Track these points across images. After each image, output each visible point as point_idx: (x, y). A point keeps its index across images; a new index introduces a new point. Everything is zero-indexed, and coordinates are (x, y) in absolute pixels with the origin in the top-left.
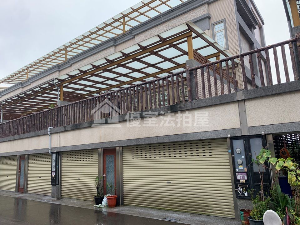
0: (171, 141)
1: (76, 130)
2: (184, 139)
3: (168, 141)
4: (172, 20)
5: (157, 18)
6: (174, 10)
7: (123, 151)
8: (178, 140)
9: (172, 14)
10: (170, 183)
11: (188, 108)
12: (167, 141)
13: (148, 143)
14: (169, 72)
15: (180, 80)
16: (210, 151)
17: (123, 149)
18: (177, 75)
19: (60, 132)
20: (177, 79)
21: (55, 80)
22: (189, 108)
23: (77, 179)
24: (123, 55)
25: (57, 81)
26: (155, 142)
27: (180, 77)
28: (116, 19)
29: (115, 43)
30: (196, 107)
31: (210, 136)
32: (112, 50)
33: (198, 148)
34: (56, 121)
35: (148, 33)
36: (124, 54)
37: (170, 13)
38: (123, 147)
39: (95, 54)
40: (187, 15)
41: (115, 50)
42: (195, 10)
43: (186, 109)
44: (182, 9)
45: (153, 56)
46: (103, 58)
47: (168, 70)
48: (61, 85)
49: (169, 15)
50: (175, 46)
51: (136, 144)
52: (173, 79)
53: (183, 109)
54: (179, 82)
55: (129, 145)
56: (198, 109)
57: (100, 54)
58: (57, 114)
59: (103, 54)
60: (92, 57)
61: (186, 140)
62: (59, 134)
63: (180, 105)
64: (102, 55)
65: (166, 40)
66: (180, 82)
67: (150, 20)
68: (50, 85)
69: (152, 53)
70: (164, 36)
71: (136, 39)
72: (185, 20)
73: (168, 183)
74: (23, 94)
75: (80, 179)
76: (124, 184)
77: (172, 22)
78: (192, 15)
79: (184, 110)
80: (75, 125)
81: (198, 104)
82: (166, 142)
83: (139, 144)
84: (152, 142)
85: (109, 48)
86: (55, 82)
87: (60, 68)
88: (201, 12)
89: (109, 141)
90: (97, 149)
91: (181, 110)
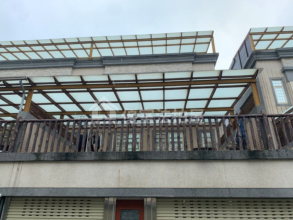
0: (251, 196)
1: (64, 162)
2: (272, 196)
3: (247, 196)
4: (154, 65)
5: (138, 57)
6: (159, 57)
8: (263, 196)
9: (156, 59)
11: (274, 158)
12: (245, 197)
13: (213, 196)
19: (20, 162)
22: (276, 158)
26: (226, 196)
28: (81, 41)
29: (75, 65)
30: (286, 158)
32: (69, 71)
34: (13, 142)
37: (154, 58)
38: (157, 198)
39: (39, 68)
40: (170, 65)
41: (72, 72)
42: (179, 64)
43: (271, 158)
44: (168, 58)
48: (32, 90)
53: (268, 158)
55: (178, 196)
56: (286, 161)
57: (48, 70)
58: (17, 130)
59: (52, 71)
61: (274, 197)
62: (16, 166)
63: (263, 152)
64: (50, 72)
71: (106, 69)
72: (168, 69)
77: (153, 66)
78: (176, 67)
79: (268, 159)
80: (64, 154)
81: (287, 155)
82: (243, 196)
83: (197, 196)
84: (221, 196)
85: (63, 68)
88: (186, 68)
89: (138, 186)
90: (104, 198)
91: (265, 158)
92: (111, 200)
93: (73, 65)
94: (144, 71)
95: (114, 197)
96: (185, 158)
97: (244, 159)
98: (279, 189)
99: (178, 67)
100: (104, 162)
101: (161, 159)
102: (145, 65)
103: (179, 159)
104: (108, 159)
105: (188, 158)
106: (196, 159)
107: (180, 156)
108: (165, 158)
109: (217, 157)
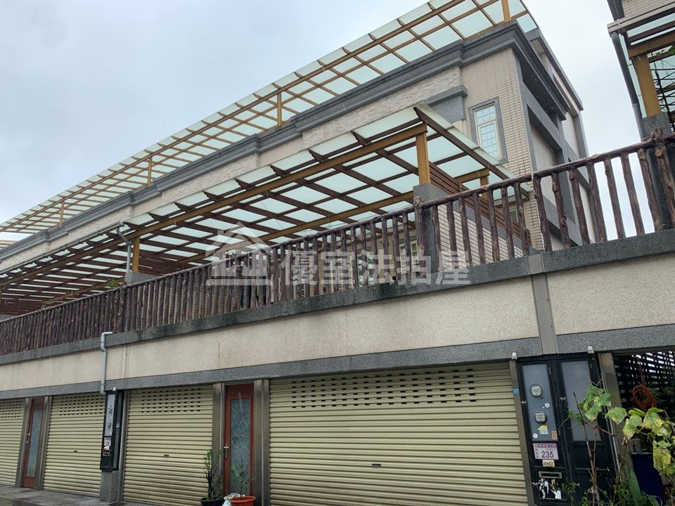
1: (165, 340)
2: (413, 363)
3: (375, 367)
4: (383, 99)
5: (350, 95)
6: (388, 79)
7: (270, 389)
9: (382, 86)
10: (379, 466)
11: (419, 291)
12: (373, 368)
13: (328, 371)
14: (376, 210)
15: (400, 228)
16: (472, 391)
17: (270, 385)
18: (395, 216)
19: (127, 345)
20: (395, 226)
21: (123, 226)
22: (423, 291)
23: (163, 455)
24: (276, 174)
25: (127, 227)
26: (346, 369)
27: (401, 220)
28: (263, 95)
29: (259, 147)
30: (439, 288)
31: (470, 356)
32: (251, 162)
33: (443, 384)
34: (120, 318)
35: (331, 127)
36: (278, 172)
37: (378, 85)
38: (270, 379)
40: (415, 89)
41: (258, 162)
42: (432, 78)
43: (415, 292)
44: (406, 76)
45: (341, 176)
46: (232, 179)
47: (375, 206)
48: (136, 237)
49: (376, 89)
50: (390, 156)
51: (300, 373)
52: (385, 226)
53: (408, 293)
54: (398, 232)
55: (283, 375)
56: (443, 293)
58: (122, 302)
60: (208, 176)
61: (416, 364)
62: (125, 349)
64: (229, 172)
65: (369, 143)
66: (402, 231)
67: (335, 99)
68: (110, 238)
69: (340, 169)
70: (367, 133)
71: (304, 139)
72: (411, 99)
73: (374, 466)
74: (49, 256)
75: (170, 455)
76: (272, 469)
77: (382, 104)
78: (425, 88)
79: (409, 295)
80: (162, 328)
82: (369, 368)
84: (339, 370)
85: (245, 158)
86: (122, 229)
87: (136, 198)
88: (446, 84)
89: (240, 365)
90: (212, 384)
91: (404, 294)
92: (218, 386)
93: (254, 149)
94: (368, 119)
95: (221, 382)
96: (292, 313)
97: (372, 301)
98: (426, 350)
99: (430, 88)
100: (202, 334)
101: (263, 319)
102: (367, 106)
103: (284, 314)
104: (205, 328)
105: (296, 312)
106: (305, 313)
107: (285, 310)
108: (268, 317)
109: (334, 303)
